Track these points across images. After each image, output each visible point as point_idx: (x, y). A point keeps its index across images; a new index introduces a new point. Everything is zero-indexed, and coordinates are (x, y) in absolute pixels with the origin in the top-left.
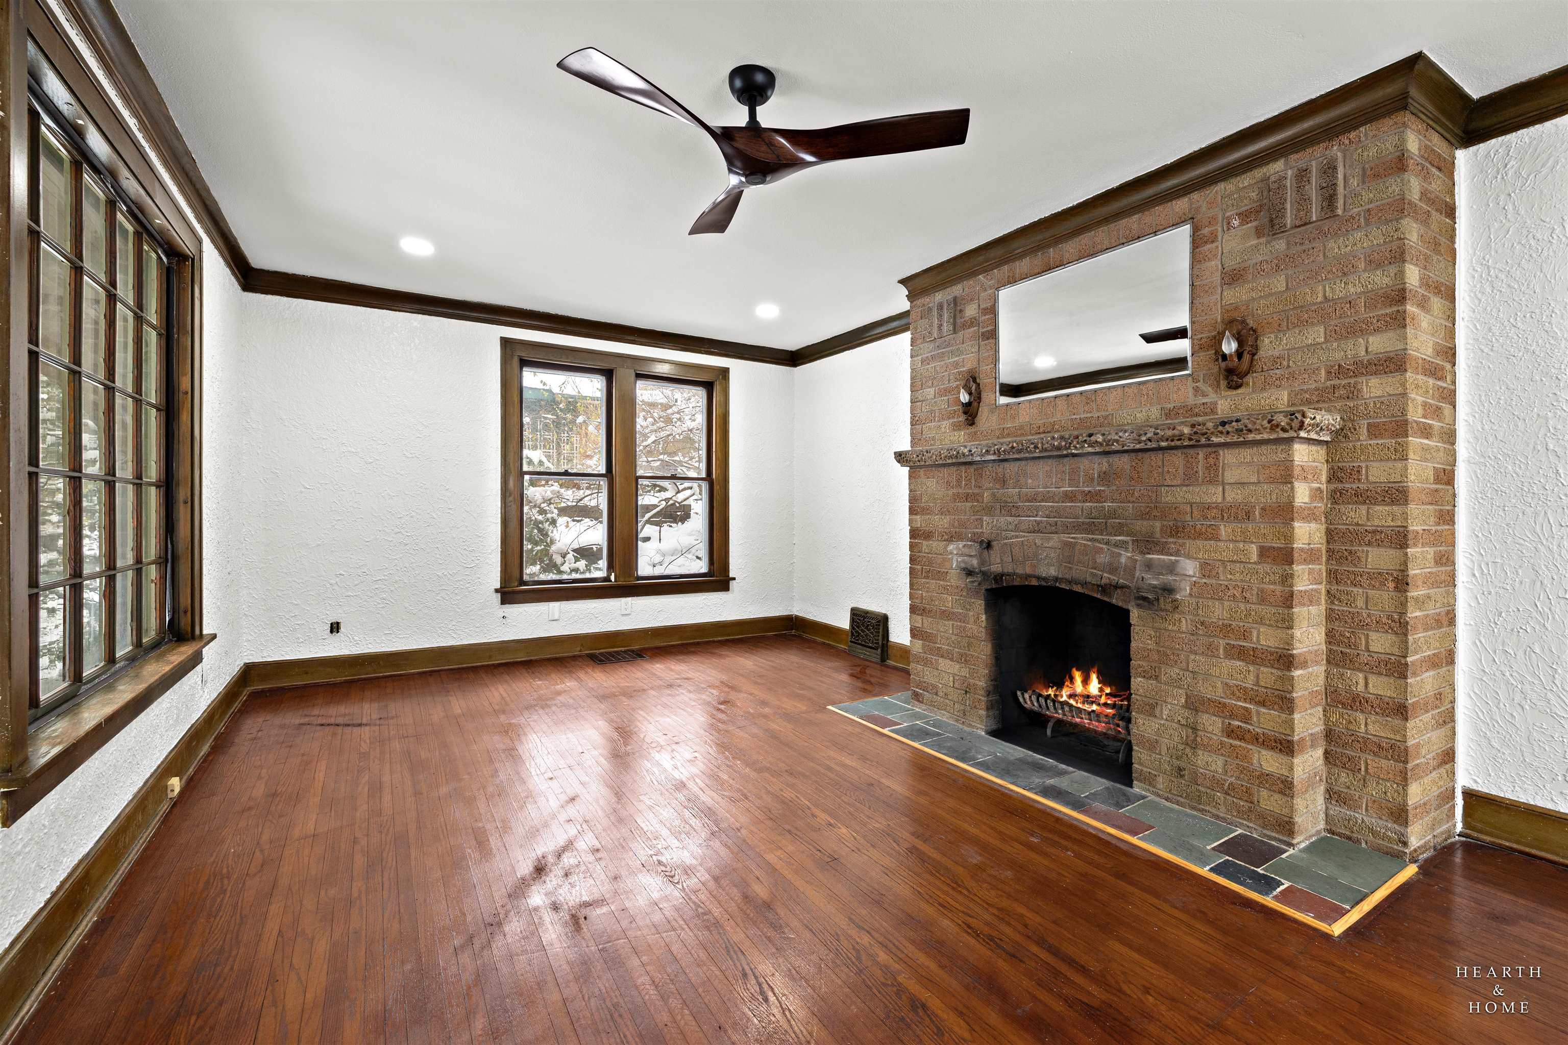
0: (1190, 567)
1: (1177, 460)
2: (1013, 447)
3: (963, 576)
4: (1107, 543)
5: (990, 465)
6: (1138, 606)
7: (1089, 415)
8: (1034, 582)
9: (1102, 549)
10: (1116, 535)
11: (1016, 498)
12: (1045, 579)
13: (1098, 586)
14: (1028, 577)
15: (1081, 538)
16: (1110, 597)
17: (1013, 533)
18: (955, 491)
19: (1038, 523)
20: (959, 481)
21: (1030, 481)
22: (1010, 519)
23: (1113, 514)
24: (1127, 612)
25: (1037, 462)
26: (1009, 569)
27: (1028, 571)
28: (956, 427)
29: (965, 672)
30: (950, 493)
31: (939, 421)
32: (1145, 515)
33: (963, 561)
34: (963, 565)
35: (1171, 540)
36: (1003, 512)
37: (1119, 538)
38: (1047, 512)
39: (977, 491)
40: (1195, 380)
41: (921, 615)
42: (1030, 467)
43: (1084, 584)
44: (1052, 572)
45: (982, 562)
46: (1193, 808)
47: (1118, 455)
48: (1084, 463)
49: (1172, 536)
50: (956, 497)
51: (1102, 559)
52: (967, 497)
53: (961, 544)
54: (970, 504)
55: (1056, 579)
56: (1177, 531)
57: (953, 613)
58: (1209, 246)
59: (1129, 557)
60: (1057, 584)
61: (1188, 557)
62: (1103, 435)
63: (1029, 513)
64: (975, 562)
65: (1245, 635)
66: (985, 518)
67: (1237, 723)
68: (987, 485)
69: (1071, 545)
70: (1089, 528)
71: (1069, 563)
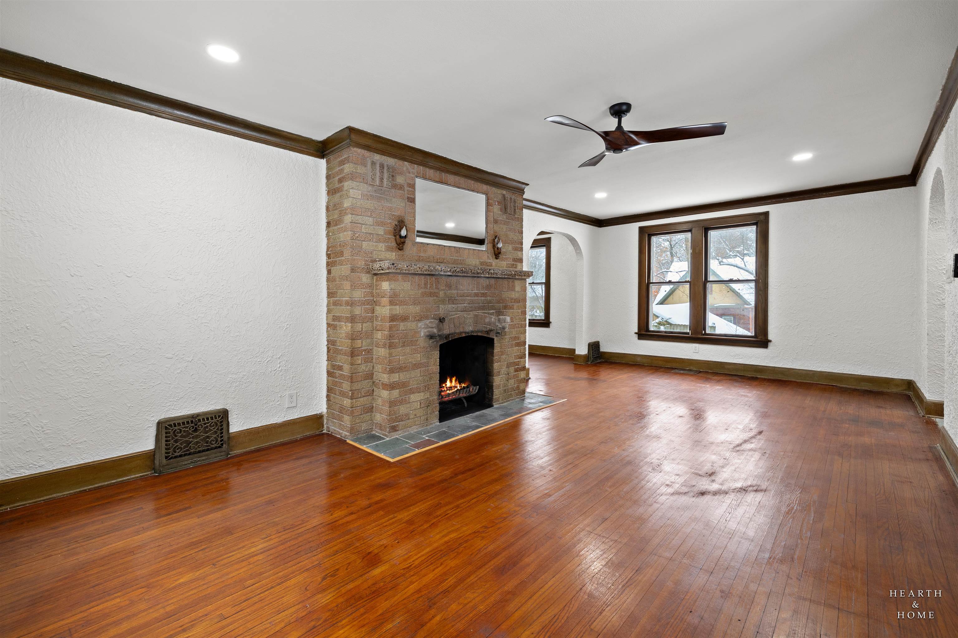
0: (508, 319)
1: (505, 282)
2: (462, 270)
3: (428, 340)
4: (488, 314)
5: (444, 277)
6: (496, 336)
7: (457, 258)
8: (464, 335)
9: (487, 316)
10: (491, 310)
11: (456, 295)
12: (468, 333)
13: (486, 331)
14: (461, 333)
15: (480, 312)
16: (489, 335)
17: (454, 313)
18: (423, 290)
19: (465, 307)
20: (426, 284)
21: (461, 287)
22: (453, 306)
23: (490, 302)
24: (493, 339)
25: (464, 278)
26: (452, 331)
27: (462, 330)
28: (389, 249)
29: (428, 395)
30: (420, 292)
31: (376, 242)
32: (499, 302)
33: (428, 331)
34: (427, 334)
35: (504, 310)
36: (450, 302)
37: (491, 311)
38: (469, 302)
39: (436, 291)
40: (488, 253)
41: (398, 372)
42: (461, 280)
43: (482, 332)
44: (471, 329)
45: (439, 330)
46: (507, 401)
47: (491, 279)
48: (481, 281)
49: (504, 309)
50: (424, 294)
51: (487, 320)
52: (431, 294)
53: (427, 322)
54: (432, 298)
55: (472, 332)
56: (506, 307)
57: (421, 364)
58: (490, 207)
59: (494, 318)
60: (472, 334)
61: (509, 316)
62: (494, 270)
63: (462, 302)
64: (435, 331)
65: (518, 338)
66: (441, 306)
67: (517, 367)
68: (442, 288)
69: (476, 316)
70: (483, 308)
71: (477, 324)
